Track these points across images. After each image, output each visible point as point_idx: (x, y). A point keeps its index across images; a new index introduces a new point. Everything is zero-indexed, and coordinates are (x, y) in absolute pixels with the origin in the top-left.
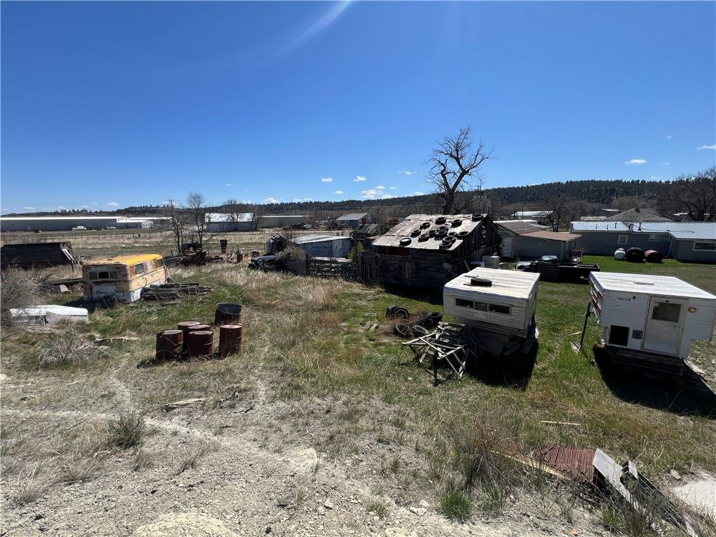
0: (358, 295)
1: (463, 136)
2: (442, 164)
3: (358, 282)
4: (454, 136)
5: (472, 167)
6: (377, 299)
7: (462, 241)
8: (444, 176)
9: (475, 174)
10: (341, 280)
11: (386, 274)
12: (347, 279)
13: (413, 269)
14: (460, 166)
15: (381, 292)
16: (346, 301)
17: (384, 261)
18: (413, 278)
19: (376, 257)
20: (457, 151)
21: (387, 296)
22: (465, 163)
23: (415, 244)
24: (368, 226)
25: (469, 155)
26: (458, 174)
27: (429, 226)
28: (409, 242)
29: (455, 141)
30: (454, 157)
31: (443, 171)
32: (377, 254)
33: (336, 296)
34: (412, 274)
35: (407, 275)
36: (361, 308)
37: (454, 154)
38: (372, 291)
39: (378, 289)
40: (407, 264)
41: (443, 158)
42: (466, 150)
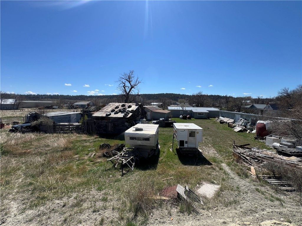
0: (85, 140)
1: (131, 73)
2: (124, 83)
3: (85, 134)
4: (128, 73)
5: (135, 85)
6: (95, 141)
7: (132, 113)
8: (124, 88)
9: (136, 88)
10: (75, 134)
11: (100, 129)
12: (79, 133)
13: (112, 126)
14: (131, 84)
15: (97, 138)
16: (78, 144)
17: (98, 123)
18: (112, 130)
19: (95, 122)
20: (129, 79)
21: (100, 139)
22: (132, 83)
23: (113, 115)
24: (91, 107)
25: (133, 81)
26: (130, 88)
27: (119, 108)
28: (110, 114)
29: (128, 75)
30: (128, 81)
31: (124, 86)
32: (95, 120)
33: (72, 143)
34: (112, 128)
35: (110, 129)
36: (86, 147)
37: (128, 79)
38: (93, 138)
39: (95, 136)
40: (109, 124)
41: (124, 81)
42: (133, 79)
